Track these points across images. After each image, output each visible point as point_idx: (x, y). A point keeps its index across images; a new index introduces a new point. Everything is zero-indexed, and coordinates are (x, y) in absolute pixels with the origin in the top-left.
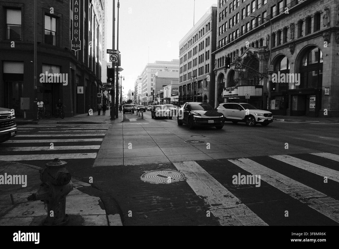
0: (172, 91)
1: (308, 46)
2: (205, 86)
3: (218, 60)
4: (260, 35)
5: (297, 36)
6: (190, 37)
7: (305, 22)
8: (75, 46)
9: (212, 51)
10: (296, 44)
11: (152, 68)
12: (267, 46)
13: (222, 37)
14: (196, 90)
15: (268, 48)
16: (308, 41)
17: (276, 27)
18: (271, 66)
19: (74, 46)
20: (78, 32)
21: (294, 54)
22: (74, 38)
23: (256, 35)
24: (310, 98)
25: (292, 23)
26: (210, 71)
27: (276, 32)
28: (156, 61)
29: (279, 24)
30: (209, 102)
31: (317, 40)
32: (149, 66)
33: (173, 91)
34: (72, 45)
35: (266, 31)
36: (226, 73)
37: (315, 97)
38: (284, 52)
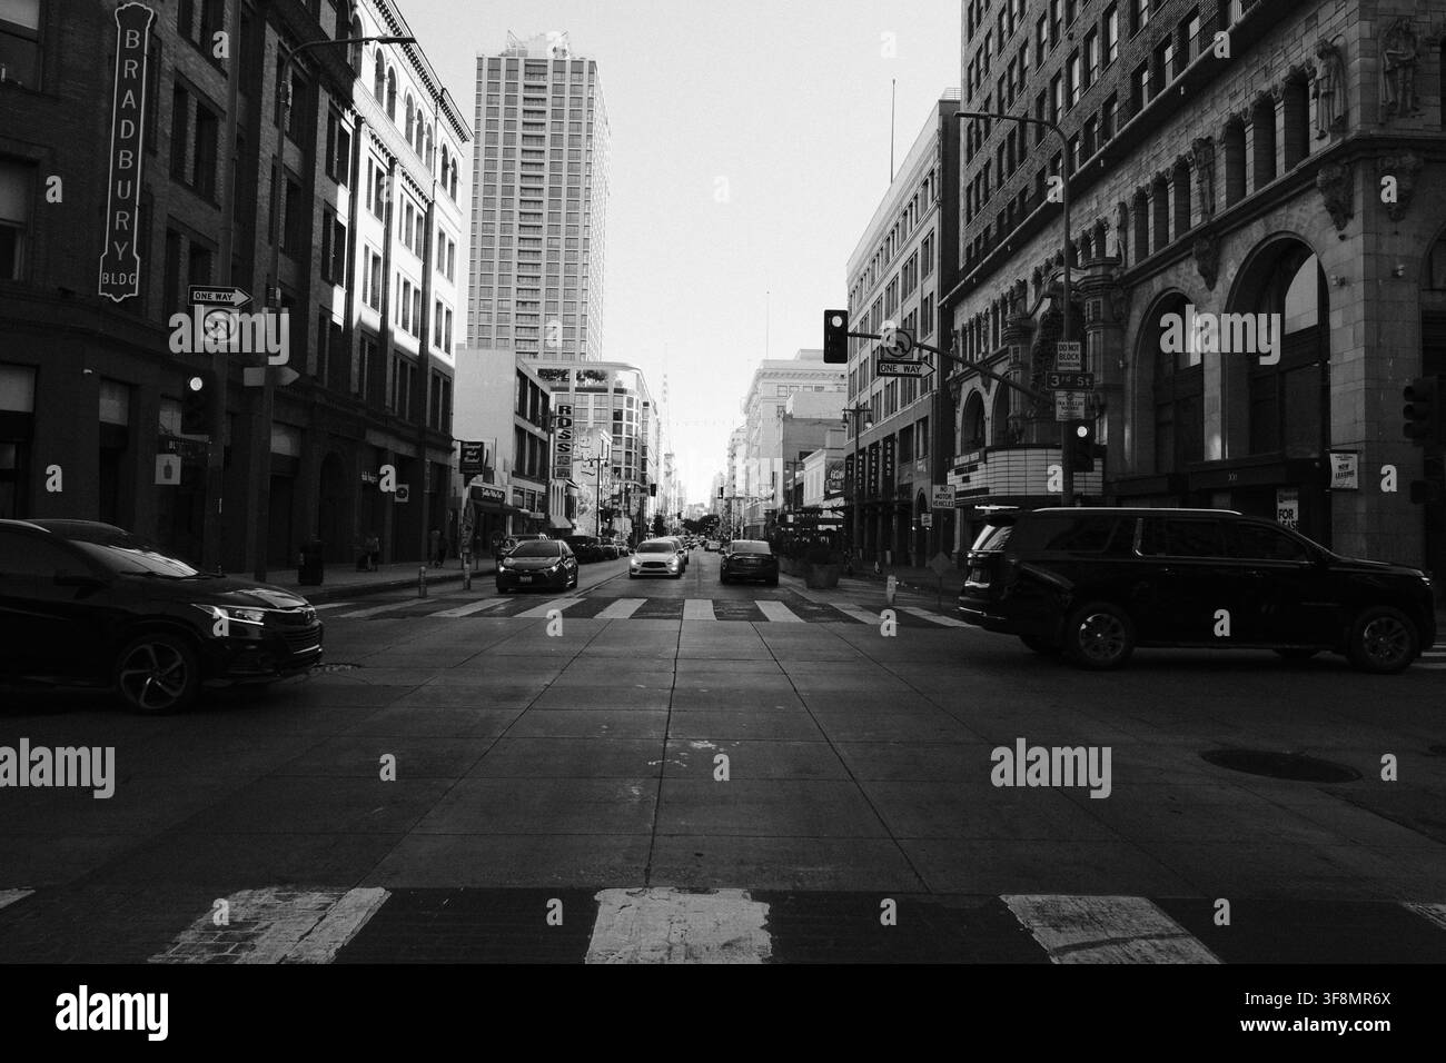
0: (828, 476)
1: (1268, 242)
2: (921, 453)
3: (964, 331)
4: (1094, 205)
5: (1224, 198)
6: (878, 238)
7: (1252, 126)
8: (117, 279)
9: (943, 293)
10: (1225, 235)
11: (782, 381)
12: (1119, 255)
13: (975, 230)
14: (892, 469)
15: (1123, 265)
16: (1266, 218)
17: (1148, 163)
18: (1071, 348)
19: (110, 278)
20: (131, 223)
21: (1219, 287)
22: (112, 247)
23: (1081, 210)
24: (1281, 506)
25: (1204, 138)
26: (935, 387)
27: (1148, 185)
28: (802, 351)
29: (1157, 151)
30: (930, 524)
31: (1301, 210)
32: (767, 374)
33: (833, 476)
34: (104, 278)
35: (1115, 187)
36: (988, 391)
37: (1294, 499)
38: (1181, 280)
